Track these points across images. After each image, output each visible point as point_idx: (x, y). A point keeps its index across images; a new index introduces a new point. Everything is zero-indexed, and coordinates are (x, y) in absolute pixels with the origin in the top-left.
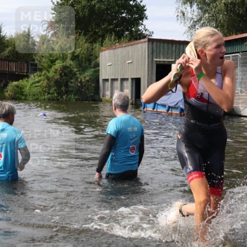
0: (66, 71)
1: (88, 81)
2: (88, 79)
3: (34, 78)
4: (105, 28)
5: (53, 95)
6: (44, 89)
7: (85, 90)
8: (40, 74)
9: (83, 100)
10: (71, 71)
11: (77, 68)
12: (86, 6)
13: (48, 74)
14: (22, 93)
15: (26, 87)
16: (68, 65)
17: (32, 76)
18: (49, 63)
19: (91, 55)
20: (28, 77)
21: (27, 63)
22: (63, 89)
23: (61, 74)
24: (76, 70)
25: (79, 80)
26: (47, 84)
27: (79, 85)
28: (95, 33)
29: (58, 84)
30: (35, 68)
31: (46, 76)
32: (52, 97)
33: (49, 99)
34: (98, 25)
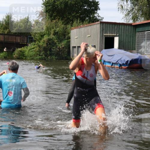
0: (50, 42)
1: (63, 48)
2: (63, 46)
3: (31, 46)
4: (74, 15)
5: (42, 56)
6: (37, 53)
7: (61, 53)
8: (35, 43)
9: (60, 60)
10: (53, 42)
11: (57, 40)
12: (62, 2)
13: (39, 43)
14: (24, 55)
15: (26, 51)
16: (51, 38)
17: (30, 45)
18: (40, 37)
19: (66, 32)
20: (27, 45)
21: (27, 37)
22: (48, 52)
23: (47, 44)
24: (56, 41)
25: (58, 47)
26: (39, 49)
27: (58, 50)
28: (68, 18)
29: (45, 49)
30: (32, 40)
31: (38, 45)
32: (42, 57)
33: (40, 59)
34: (70, 14)
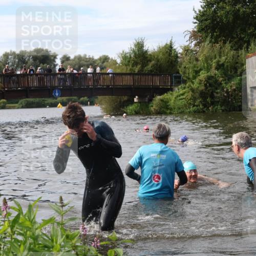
0: (211, 81)
1: (235, 90)
2: (234, 88)
3: (178, 90)
4: (251, 32)
5: (199, 107)
6: (190, 101)
7: (232, 99)
8: (184, 86)
9: (230, 111)
10: (216, 81)
11: (222, 77)
12: (230, 11)
13: (192, 85)
14: (167, 107)
15: (171, 100)
16: (213, 75)
17: (176, 89)
18: (194, 74)
19: (237, 63)
20: (172, 90)
21: (171, 76)
22: (209, 100)
23: (205, 85)
24: (221, 79)
25: (225, 90)
26: (192, 95)
27: (225, 95)
28: (241, 39)
29: (203, 95)
30: (179, 81)
31: (190, 88)
32: (198, 109)
33: (195, 112)
34: (243, 30)
